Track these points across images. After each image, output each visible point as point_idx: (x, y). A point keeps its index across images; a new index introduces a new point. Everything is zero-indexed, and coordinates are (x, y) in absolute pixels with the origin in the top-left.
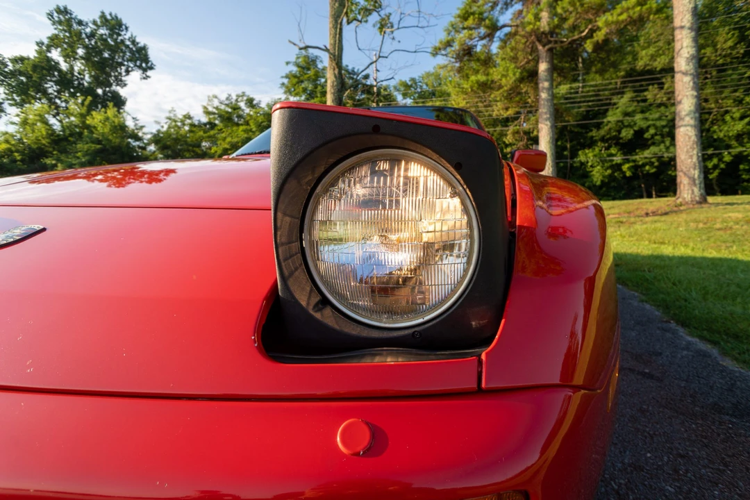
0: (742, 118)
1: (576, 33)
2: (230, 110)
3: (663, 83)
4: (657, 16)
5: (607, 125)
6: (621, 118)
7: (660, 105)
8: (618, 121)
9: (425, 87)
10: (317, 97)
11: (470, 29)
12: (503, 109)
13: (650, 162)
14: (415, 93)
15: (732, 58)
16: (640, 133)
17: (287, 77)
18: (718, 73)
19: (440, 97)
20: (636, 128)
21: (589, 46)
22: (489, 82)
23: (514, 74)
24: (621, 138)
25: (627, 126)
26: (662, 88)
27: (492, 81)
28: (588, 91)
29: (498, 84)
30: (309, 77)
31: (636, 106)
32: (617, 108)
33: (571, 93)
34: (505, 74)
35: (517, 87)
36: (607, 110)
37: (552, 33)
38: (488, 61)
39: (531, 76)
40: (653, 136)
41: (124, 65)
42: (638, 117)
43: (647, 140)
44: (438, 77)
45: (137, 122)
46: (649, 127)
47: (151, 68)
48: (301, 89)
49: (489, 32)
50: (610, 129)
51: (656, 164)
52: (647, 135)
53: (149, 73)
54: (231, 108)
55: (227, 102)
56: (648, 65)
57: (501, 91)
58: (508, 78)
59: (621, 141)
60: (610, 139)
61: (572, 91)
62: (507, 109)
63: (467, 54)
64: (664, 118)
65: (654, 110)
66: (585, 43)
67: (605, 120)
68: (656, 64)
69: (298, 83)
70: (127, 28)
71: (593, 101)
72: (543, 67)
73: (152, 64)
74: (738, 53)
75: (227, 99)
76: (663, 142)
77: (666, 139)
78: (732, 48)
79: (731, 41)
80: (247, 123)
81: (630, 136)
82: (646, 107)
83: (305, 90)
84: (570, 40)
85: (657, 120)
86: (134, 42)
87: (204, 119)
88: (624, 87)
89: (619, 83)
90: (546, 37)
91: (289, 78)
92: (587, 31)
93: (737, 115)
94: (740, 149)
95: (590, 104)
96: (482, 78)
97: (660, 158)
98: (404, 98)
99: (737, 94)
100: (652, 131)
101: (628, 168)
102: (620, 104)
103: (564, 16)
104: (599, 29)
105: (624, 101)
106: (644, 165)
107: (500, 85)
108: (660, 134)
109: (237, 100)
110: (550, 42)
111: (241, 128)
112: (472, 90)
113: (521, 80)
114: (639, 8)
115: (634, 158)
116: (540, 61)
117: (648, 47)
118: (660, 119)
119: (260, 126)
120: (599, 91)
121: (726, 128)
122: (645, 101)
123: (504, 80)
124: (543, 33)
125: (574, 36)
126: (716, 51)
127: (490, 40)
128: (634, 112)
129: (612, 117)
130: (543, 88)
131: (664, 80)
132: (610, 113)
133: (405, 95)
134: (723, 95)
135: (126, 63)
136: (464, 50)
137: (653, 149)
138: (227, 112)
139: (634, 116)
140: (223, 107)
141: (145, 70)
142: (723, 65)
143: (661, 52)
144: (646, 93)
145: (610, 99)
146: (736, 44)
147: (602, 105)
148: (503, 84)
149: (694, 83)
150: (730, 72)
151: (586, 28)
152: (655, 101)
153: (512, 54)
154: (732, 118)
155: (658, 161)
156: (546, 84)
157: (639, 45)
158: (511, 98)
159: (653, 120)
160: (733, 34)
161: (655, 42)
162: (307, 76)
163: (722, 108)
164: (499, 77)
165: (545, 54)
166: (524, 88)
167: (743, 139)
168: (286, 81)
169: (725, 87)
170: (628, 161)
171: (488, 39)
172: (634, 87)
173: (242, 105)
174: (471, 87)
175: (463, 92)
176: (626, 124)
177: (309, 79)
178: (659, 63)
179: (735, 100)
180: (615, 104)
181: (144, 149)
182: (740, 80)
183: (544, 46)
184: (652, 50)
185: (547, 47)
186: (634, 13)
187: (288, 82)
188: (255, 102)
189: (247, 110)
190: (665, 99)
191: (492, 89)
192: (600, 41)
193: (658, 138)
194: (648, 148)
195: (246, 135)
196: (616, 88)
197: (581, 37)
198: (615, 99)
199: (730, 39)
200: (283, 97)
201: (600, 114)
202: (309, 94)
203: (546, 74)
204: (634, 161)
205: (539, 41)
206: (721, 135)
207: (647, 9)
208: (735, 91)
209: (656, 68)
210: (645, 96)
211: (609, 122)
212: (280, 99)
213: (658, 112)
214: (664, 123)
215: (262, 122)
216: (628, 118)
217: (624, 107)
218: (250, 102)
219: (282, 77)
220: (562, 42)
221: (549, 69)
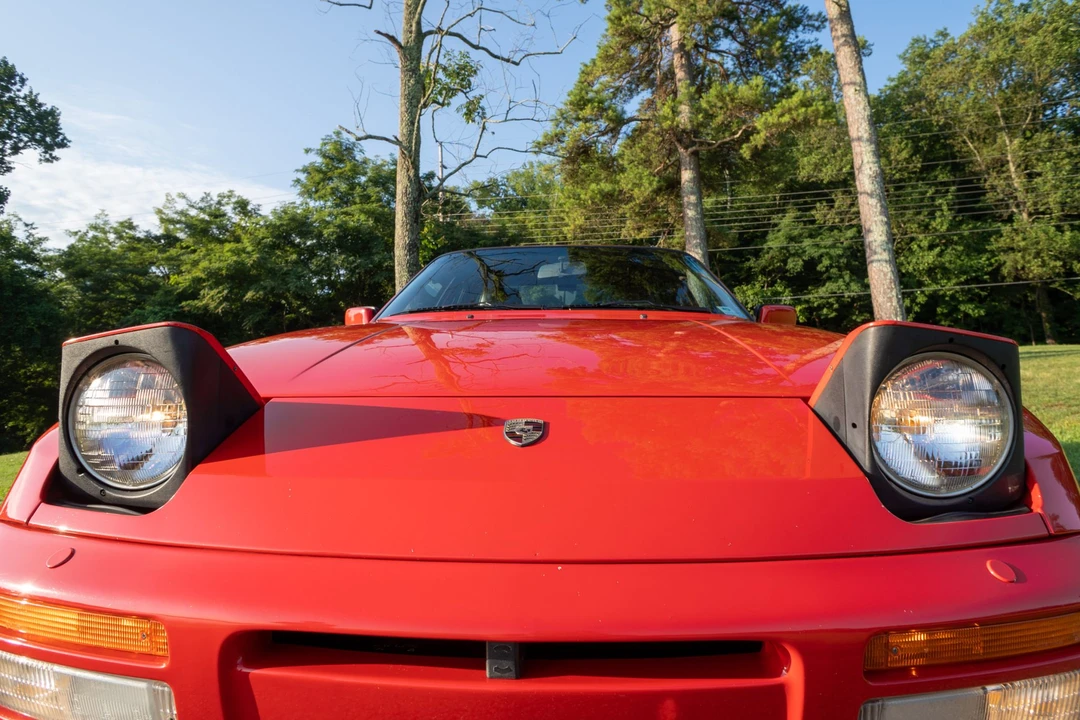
0: (931, 247)
1: (727, 134)
2: (207, 218)
3: (833, 201)
4: (826, 121)
5: (768, 253)
6: (785, 244)
7: (831, 229)
8: (782, 248)
9: (511, 192)
10: (355, 203)
11: (586, 120)
12: (633, 229)
13: (828, 303)
14: (498, 200)
15: (909, 173)
16: (811, 264)
17: (305, 170)
18: (895, 190)
19: (534, 207)
20: (806, 258)
21: (745, 152)
22: (616, 193)
23: (650, 184)
24: (787, 271)
25: (794, 255)
26: (832, 207)
27: (621, 191)
28: (739, 208)
29: (627, 195)
30: (342, 173)
31: (802, 229)
32: (779, 231)
33: (717, 209)
34: (637, 182)
35: (653, 200)
36: (766, 233)
37: (696, 132)
38: (610, 165)
39: (672, 186)
40: (828, 268)
41: (10, 138)
42: (807, 242)
43: (822, 273)
44: (531, 180)
45: (33, 232)
46: (821, 256)
47: (63, 145)
48: (329, 190)
49: (611, 125)
50: (772, 258)
51: (836, 306)
52: (820, 268)
53: (57, 152)
54: (210, 215)
55: (202, 205)
56: (812, 177)
57: (631, 204)
58: (643, 189)
59: (788, 274)
60: (773, 271)
61: (719, 206)
62: (640, 229)
63: (583, 152)
64: (839, 245)
65: (827, 234)
66: (741, 148)
67: (765, 246)
68: (821, 175)
69: (323, 180)
70: (23, 81)
71: (746, 220)
72: (687, 175)
73: (65, 138)
74: (915, 167)
75: (202, 200)
76: (841, 276)
77: (844, 273)
78: (908, 160)
79: (905, 152)
80: (238, 240)
81: (799, 268)
82: (815, 230)
83: (334, 191)
84: (719, 142)
85: (830, 247)
86: (33, 103)
87: (158, 231)
88: (784, 204)
89: (778, 198)
90: (689, 137)
91: (309, 173)
92: (740, 132)
93: (925, 244)
94: (935, 287)
95: (743, 224)
96: (606, 187)
97: (839, 299)
98: (480, 207)
99: (921, 217)
100: (826, 262)
101: (800, 311)
102: (782, 225)
103: (711, 112)
104: (755, 131)
105: (787, 221)
106: (820, 308)
107: (631, 196)
108: (836, 267)
109: (219, 203)
110: (693, 143)
111: (228, 246)
112: (593, 203)
113: (658, 191)
114: (803, 110)
115: (806, 297)
116: (683, 168)
117: (810, 153)
118: (833, 246)
119: (259, 243)
120: (753, 207)
121: (914, 260)
122: (813, 222)
123: (636, 190)
124: (684, 131)
125: (724, 138)
126: (890, 163)
127: (613, 137)
128: (801, 235)
129: (774, 242)
130: (689, 203)
131: (833, 197)
132: (770, 236)
133: (481, 203)
134: (905, 219)
135: (15, 135)
136: (578, 147)
137: (830, 286)
138: (202, 221)
139: (801, 242)
140: (193, 212)
141: (49, 148)
142: (901, 180)
143: (826, 160)
144: (813, 212)
145: (769, 219)
146: (911, 156)
147: (758, 227)
148: (635, 196)
149: (881, 206)
150: (909, 190)
151: (739, 129)
152: (825, 222)
153: (642, 156)
154: (919, 246)
155: (837, 302)
156: (693, 198)
157: (798, 150)
158: (645, 215)
159: (825, 247)
160: (907, 144)
161: (818, 148)
162: (339, 171)
163: (906, 234)
164: (630, 186)
165: (688, 159)
166: (661, 201)
167: (936, 274)
168: (303, 177)
169: (906, 208)
170: (799, 302)
171: (610, 135)
172: (797, 204)
173: (228, 209)
174: (592, 198)
175: (580, 205)
176: (793, 252)
177: (340, 176)
178: (827, 174)
179: (920, 225)
180: (775, 225)
181: (41, 275)
182: (922, 200)
183: (686, 148)
184: (814, 158)
185: (690, 150)
186: (798, 115)
187: (307, 178)
188: (249, 208)
189: (236, 219)
190: (837, 220)
191: (621, 201)
192: (759, 147)
193: (834, 270)
194: (824, 285)
195: (235, 258)
196: (775, 205)
197: (733, 140)
198: (775, 219)
199: (903, 150)
200: (299, 201)
201: (757, 237)
202: (340, 198)
203: (691, 184)
204: (807, 302)
205: (680, 141)
206: (911, 269)
207: (813, 112)
208: (919, 213)
209: (822, 181)
210: (813, 216)
211: (770, 248)
212: (294, 203)
213: (831, 236)
214: (840, 252)
215: (263, 238)
216: (793, 244)
217: (787, 229)
218: (242, 206)
219: (297, 170)
220: (710, 145)
221: (694, 177)
